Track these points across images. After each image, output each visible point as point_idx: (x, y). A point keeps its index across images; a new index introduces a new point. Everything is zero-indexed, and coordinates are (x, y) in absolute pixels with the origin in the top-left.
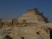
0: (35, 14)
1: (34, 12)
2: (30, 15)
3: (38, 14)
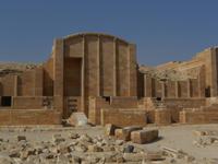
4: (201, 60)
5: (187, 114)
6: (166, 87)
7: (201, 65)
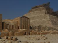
0: (45, 14)
1: (44, 11)
2: (37, 15)
3: (51, 14)
4: (17, 20)
5: (17, 33)
6: (9, 26)
7: (17, 21)
